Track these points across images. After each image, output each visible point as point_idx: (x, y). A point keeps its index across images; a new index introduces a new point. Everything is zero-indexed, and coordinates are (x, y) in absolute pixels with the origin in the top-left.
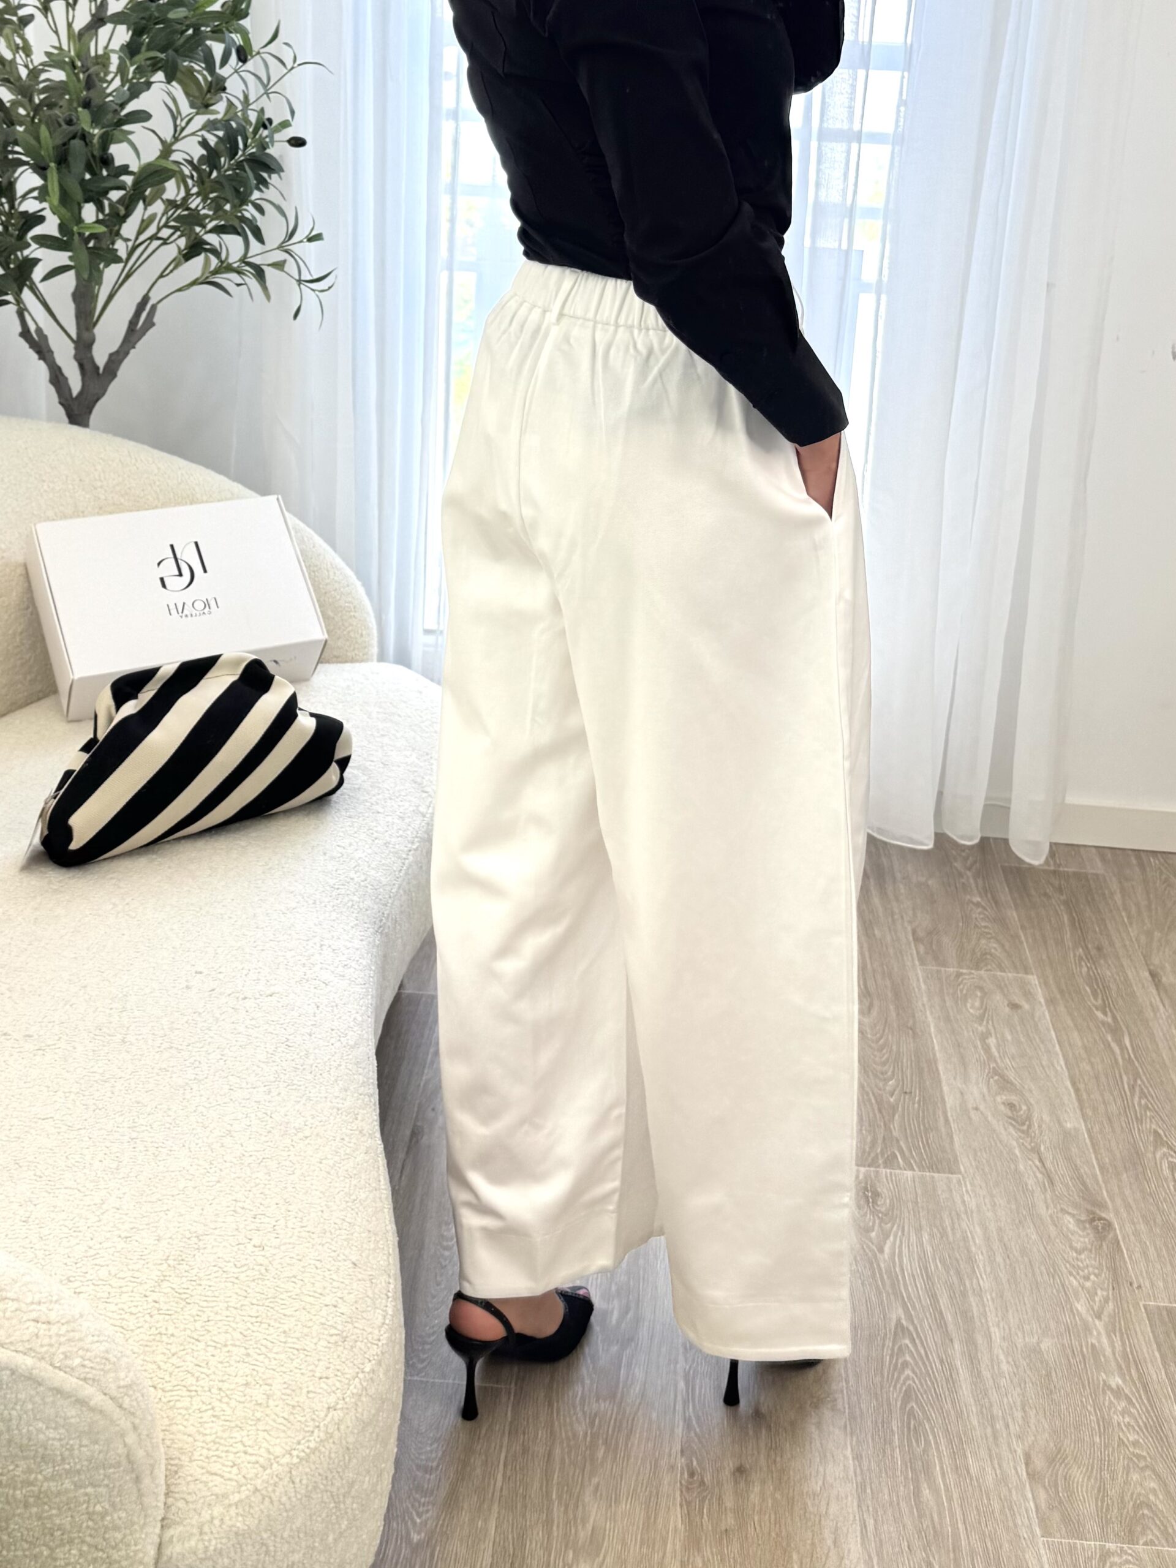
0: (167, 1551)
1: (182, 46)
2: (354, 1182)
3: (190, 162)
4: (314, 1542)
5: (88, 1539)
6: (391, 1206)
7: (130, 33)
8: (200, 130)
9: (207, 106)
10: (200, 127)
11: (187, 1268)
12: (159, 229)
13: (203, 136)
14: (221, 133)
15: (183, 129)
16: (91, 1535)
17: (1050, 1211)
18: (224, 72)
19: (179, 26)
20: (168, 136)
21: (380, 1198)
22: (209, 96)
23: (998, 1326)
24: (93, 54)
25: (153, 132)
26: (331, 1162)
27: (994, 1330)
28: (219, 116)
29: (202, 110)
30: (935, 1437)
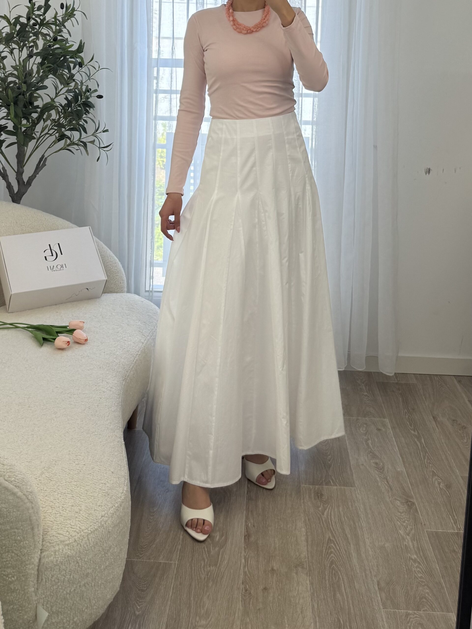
0: (43, 561)
1: (60, 63)
2: (113, 449)
3: (61, 105)
4: (96, 567)
5: (15, 551)
6: (127, 459)
7: (41, 60)
8: (65, 93)
9: (68, 84)
10: (65, 91)
11: (51, 470)
12: (49, 130)
13: (66, 95)
14: (71, 94)
15: (59, 92)
16: (15, 549)
17: (390, 499)
18: (73, 72)
19: (58, 56)
20: (53, 96)
21: (123, 456)
22: (69, 80)
23: (368, 539)
24: (28, 70)
25: (48, 95)
26: (105, 443)
27: (367, 540)
28: (72, 88)
29: (66, 85)
30: (342, 576)
